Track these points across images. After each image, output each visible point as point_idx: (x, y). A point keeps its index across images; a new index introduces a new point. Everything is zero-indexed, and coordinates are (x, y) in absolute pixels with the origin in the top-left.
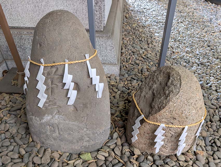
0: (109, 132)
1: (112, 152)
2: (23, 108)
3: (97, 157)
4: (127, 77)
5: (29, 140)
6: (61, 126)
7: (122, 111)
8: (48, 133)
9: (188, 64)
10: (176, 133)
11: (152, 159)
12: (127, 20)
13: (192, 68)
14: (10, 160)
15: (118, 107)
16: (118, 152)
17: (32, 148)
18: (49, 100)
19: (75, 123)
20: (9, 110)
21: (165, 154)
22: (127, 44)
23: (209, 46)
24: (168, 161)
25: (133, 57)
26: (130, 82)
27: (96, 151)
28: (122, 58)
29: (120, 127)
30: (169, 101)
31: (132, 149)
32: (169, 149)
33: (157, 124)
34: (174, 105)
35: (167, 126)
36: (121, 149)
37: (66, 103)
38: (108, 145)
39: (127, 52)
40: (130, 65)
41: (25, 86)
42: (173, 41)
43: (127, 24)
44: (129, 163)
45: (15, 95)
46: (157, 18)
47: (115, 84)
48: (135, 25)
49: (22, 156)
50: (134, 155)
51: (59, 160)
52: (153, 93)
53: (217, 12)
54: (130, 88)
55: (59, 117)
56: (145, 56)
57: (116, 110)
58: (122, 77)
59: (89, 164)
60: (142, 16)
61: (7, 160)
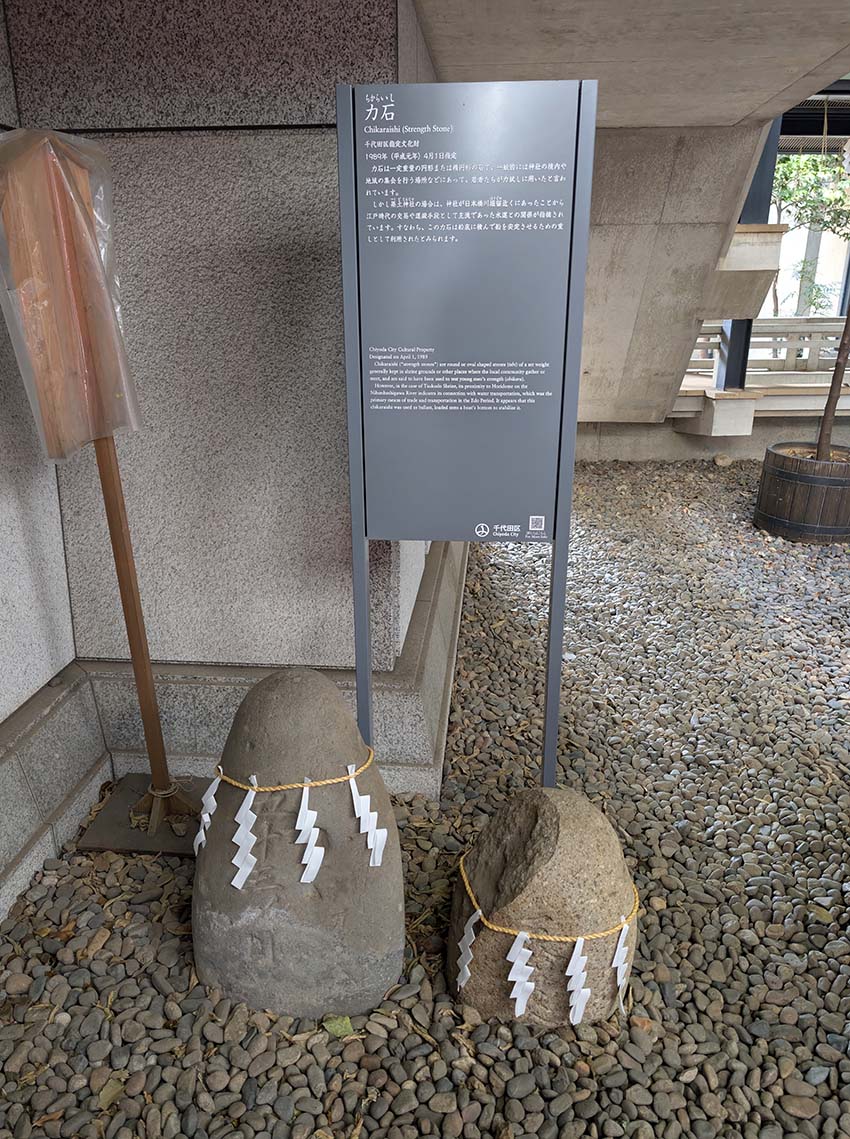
0: (400, 964)
1: (407, 1016)
2: (165, 896)
3: (367, 1028)
4: (462, 803)
5: (189, 980)
6: (281, 939)
7: (440, 907)
8: (247, 958)
9: (657, 763)
10: (558, 957)
11: (509, 1034)
12: (477, 604)
13: (666, 776)
14: (143, 1032)
15: (429, 895)
16: (423, 1017)
17: (199, 1002)
18: (259, 870)
19: (316, 931)
20: (129, 902)
21: (544, 1022)
22: (470, 694)
23: (735, 700)
24: (550, 1040)
25: (484, 738)
26: (470, 821)
27: (363, 1014)
28: (451, 743)
29: (433, 950)
30: (532, 875)
31: (459, 1008)
32: (552, 1006)
33: (511, 931)
34: (545, 884)
35: (534, 936)
36: (430, 1010)
37: (297, 879)
38: (397, 997)
39: (466, 721)
40: (475, 765)
41: (201, 837)
42: (619, 682)
43: (476, 619)
44: (448, 1044)
45: (142, 856)
46: (580, 592)
47: (423, 824)
48: (501, 623)
49: (175, 1022)
50: (463, 1022)
51: (270, 1034)
52: (504, 854)
53: (786, 571)
54: (468, 837)
55: (277, 913)
56: (523, 735)
57: (424, 906)
58: (447, 804)
59: (346, 1045)
60: (527, 587)
61: (137, 1032)
